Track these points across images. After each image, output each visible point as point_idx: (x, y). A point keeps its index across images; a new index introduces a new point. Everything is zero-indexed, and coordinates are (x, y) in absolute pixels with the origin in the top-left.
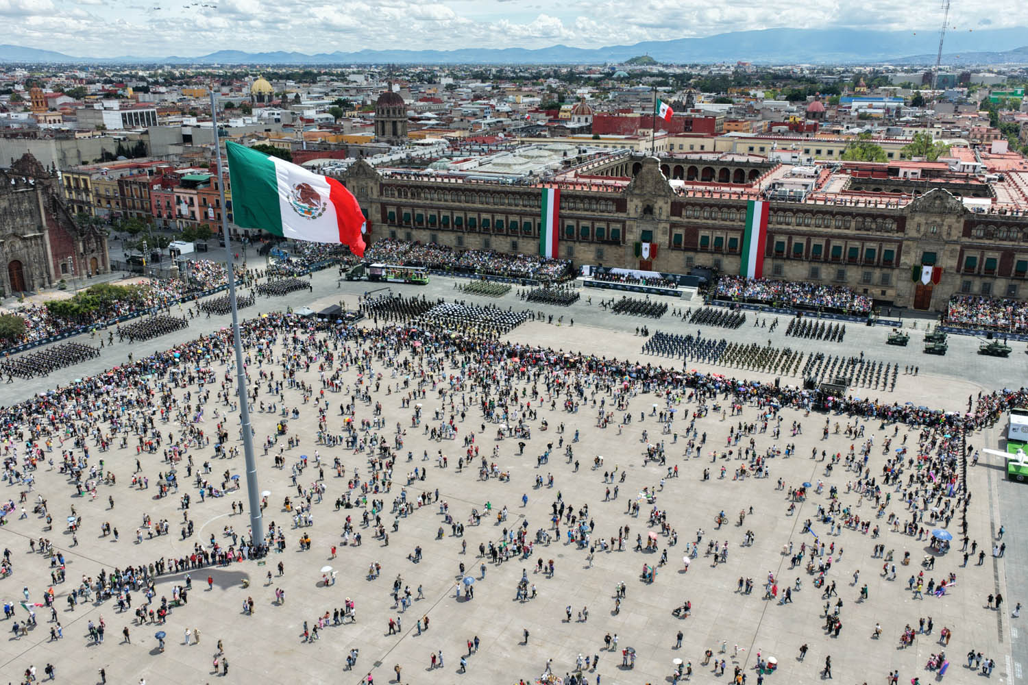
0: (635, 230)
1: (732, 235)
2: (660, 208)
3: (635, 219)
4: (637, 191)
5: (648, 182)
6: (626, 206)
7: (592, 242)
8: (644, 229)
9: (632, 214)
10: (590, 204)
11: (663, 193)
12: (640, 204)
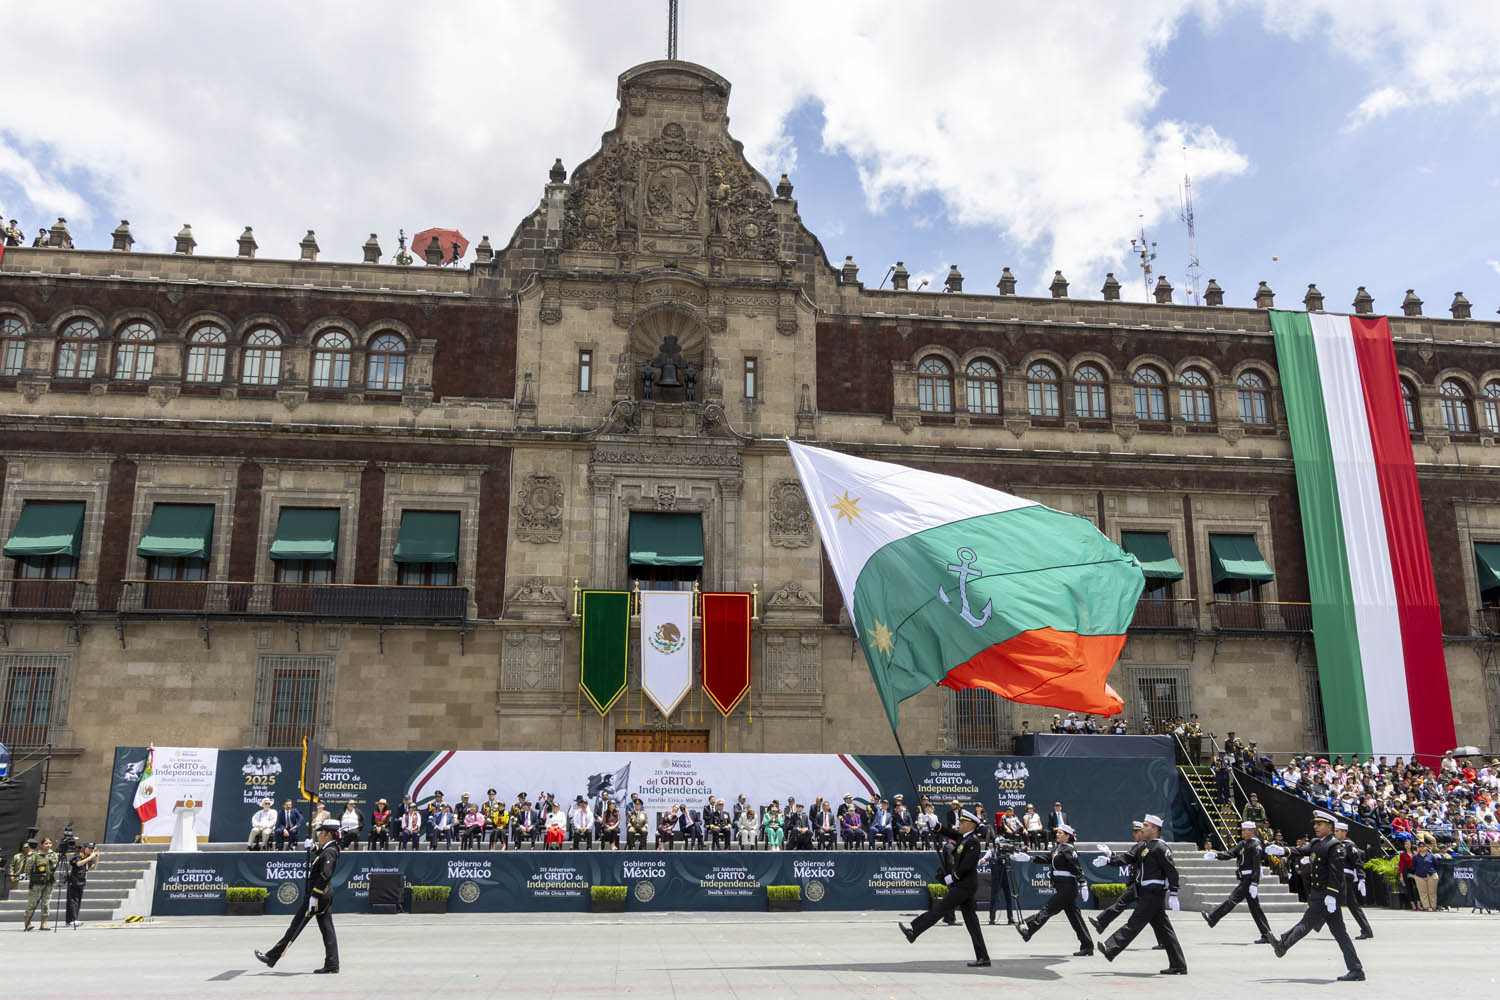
0: (574, 508)
1: (1216, 514)
2: (752, 361)
3: (578, 439)
4: (582, 261)
5: (660, 199)
6: (510, 355)
7: (238, 613)
8: (648, 493)
9: (556, 405)
10: (236, 346)
11: (766, 273)
12: (614, 341)
